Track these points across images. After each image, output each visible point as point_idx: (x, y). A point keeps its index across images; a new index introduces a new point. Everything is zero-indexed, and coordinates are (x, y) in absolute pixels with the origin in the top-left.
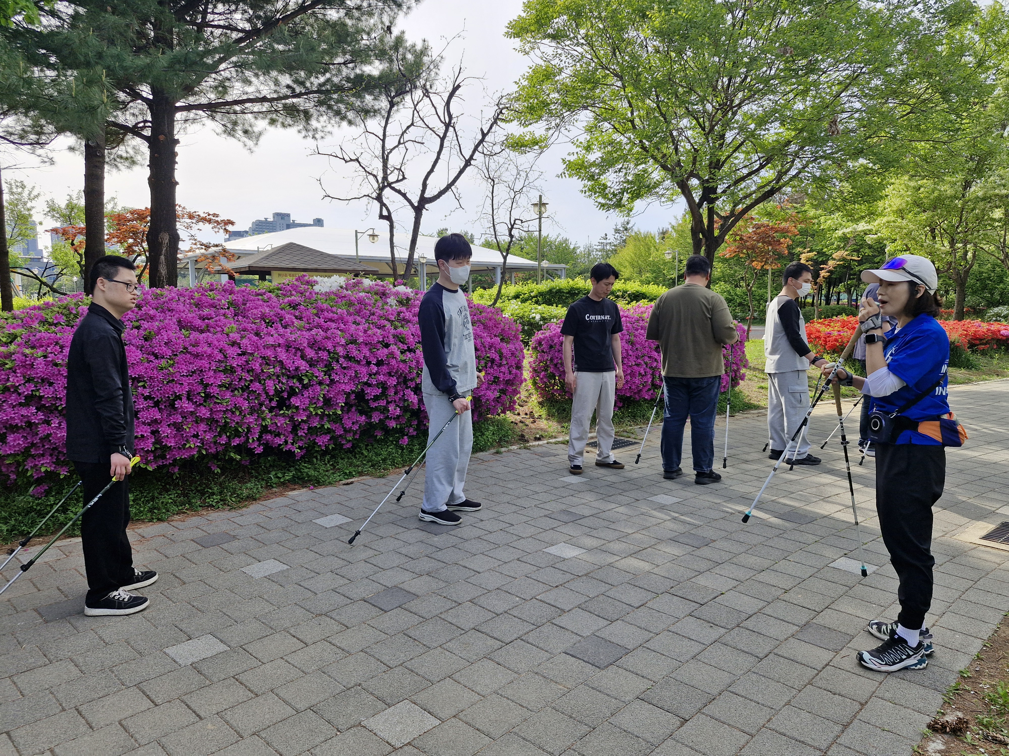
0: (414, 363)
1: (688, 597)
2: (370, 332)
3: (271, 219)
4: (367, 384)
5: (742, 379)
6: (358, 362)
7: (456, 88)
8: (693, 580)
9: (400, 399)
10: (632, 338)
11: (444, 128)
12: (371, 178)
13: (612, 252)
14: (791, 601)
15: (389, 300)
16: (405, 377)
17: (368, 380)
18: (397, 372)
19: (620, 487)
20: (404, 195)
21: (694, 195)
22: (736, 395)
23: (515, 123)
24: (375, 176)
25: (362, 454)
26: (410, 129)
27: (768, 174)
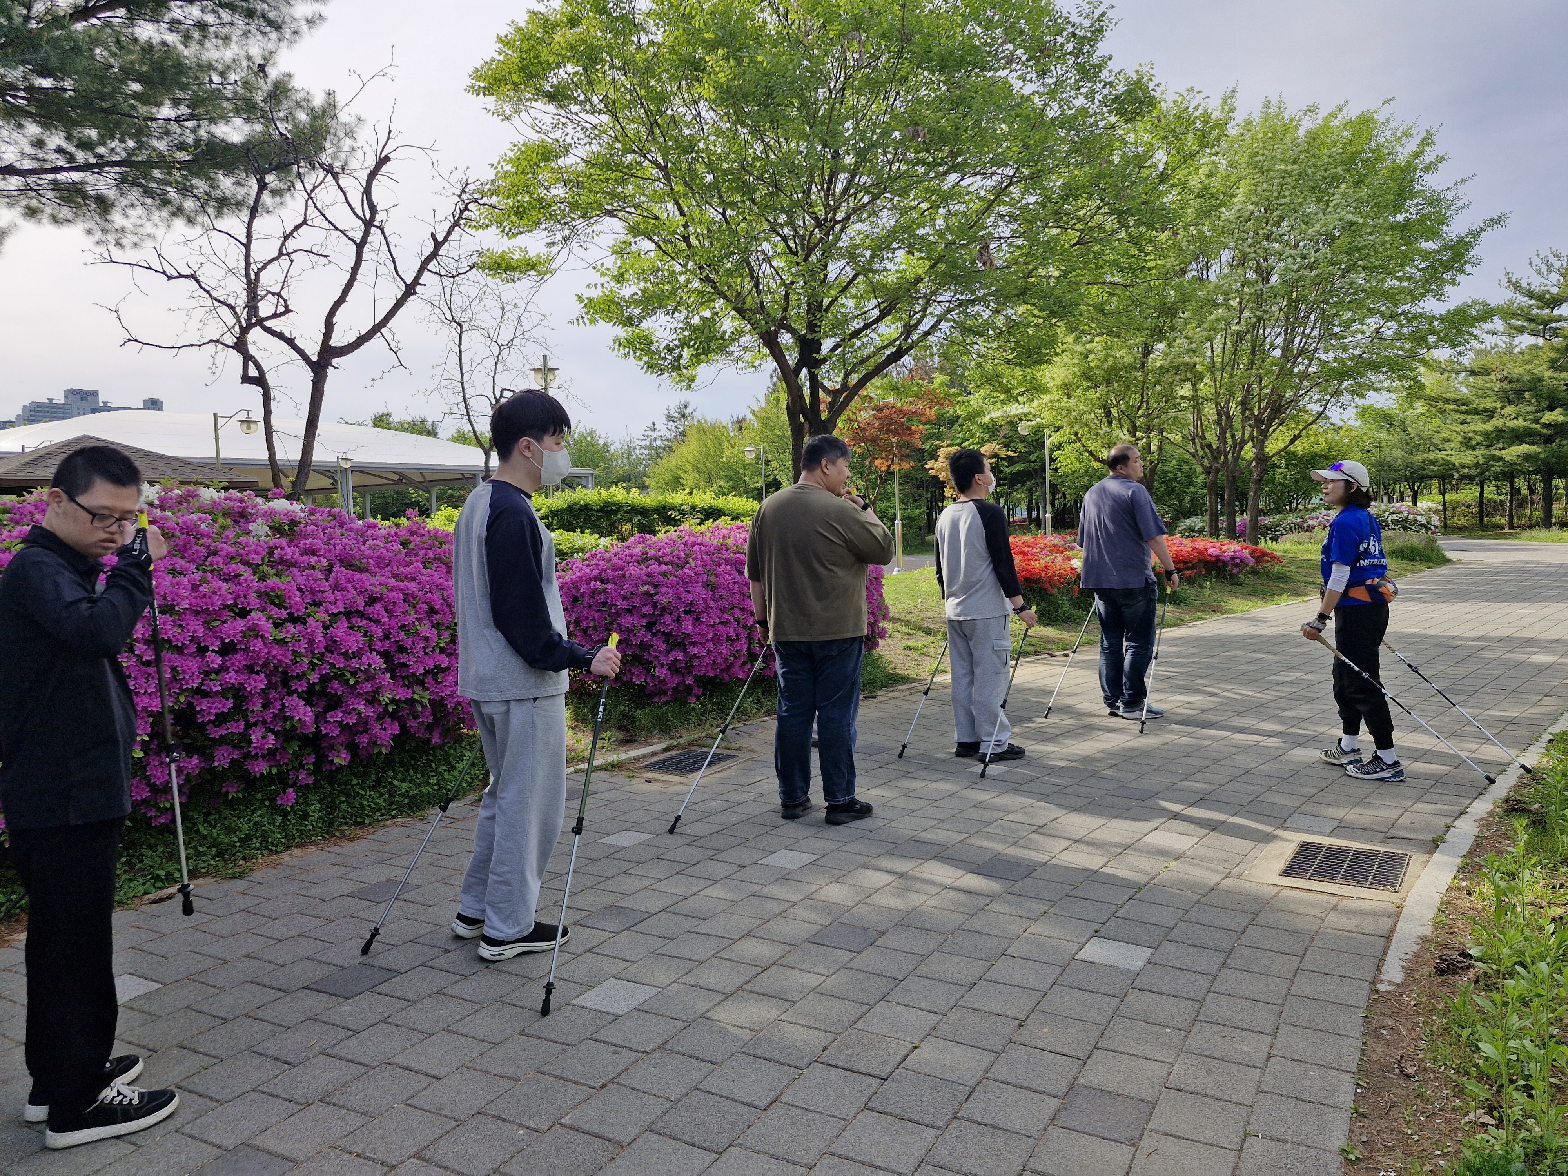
0: (304, 644)
1: (857, 1067)
2: (204, 589)
3: (60, 399)
4: (201, 693)
5: (882, 637)
6: (180, 650)
7: (383, 161)
8: (859, 1025)
9: (275, 716)
10: (713, 579)
11: (363, 227)
12: (224, 311)
13: (664, 449)
14: (1034, 1043)
15: (252, 526)
16: (285, 673)
17: (202, 684)
18: (266, 664)
19: (710, 845)
20: (290, 342)
21: (788, 357)
22: (876, 663)
23: (494, 230)
24: (232, 308)
25: (197, 832)
26: (300, 231)
27: (890, 329)
